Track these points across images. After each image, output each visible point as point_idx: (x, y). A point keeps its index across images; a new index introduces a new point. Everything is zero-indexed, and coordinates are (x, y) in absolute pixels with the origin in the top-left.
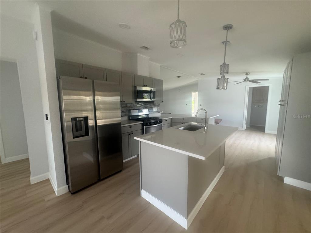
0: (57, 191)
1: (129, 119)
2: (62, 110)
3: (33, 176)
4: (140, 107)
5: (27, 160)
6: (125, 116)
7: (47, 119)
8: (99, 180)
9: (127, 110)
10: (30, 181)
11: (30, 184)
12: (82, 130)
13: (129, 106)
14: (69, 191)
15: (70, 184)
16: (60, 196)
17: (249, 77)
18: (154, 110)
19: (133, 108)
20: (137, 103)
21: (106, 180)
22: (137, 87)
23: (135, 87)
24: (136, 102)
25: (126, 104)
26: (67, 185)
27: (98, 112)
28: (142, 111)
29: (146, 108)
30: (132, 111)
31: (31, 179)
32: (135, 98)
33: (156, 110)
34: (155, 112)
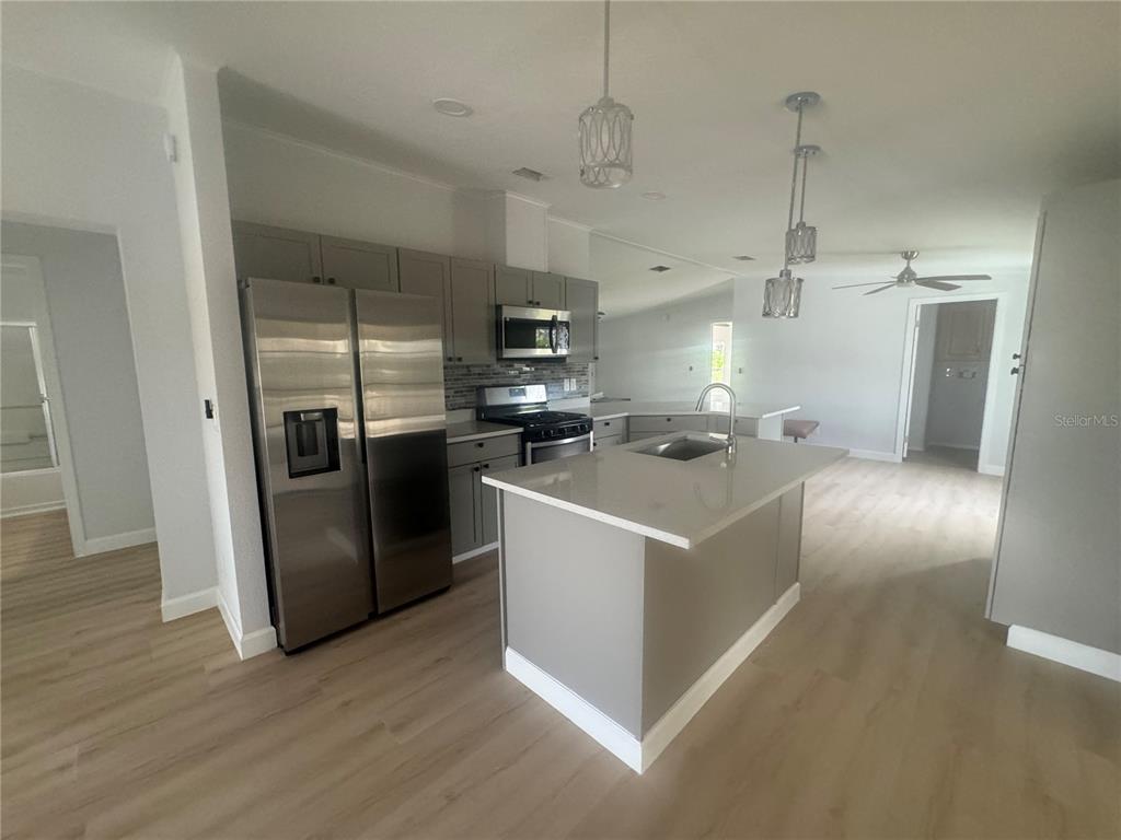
0: (242, 644)
1: (479, 419)
2: (256, 386)
3: (170, 597)
4: (516, 377)
5: (152, 548)
6: (465, 408)
7: (210, 415)
8: (375, 617)
9: (473, 387)
10: (160, 611)
11: (161, 620)
12: (317, 453)
13: (479, 374)
14: (280, 645)
15: (282, 625)
16: (250, 659)
17: (914, 266)
18: (567, 389)
19: (494, 381)
20: (508, 363)
21: (397, 617)
22: (504, 307)
23: (499, 308)
24: (500, 359)
25: (468, 367)
26: (273, 628)
27: (374, 394)
28: (523, 392)
29: (536, 381)
30: (486, 389)
31: (162, 605)
32: (499, 347)
33: (574, 388)
34: (571, 395)
